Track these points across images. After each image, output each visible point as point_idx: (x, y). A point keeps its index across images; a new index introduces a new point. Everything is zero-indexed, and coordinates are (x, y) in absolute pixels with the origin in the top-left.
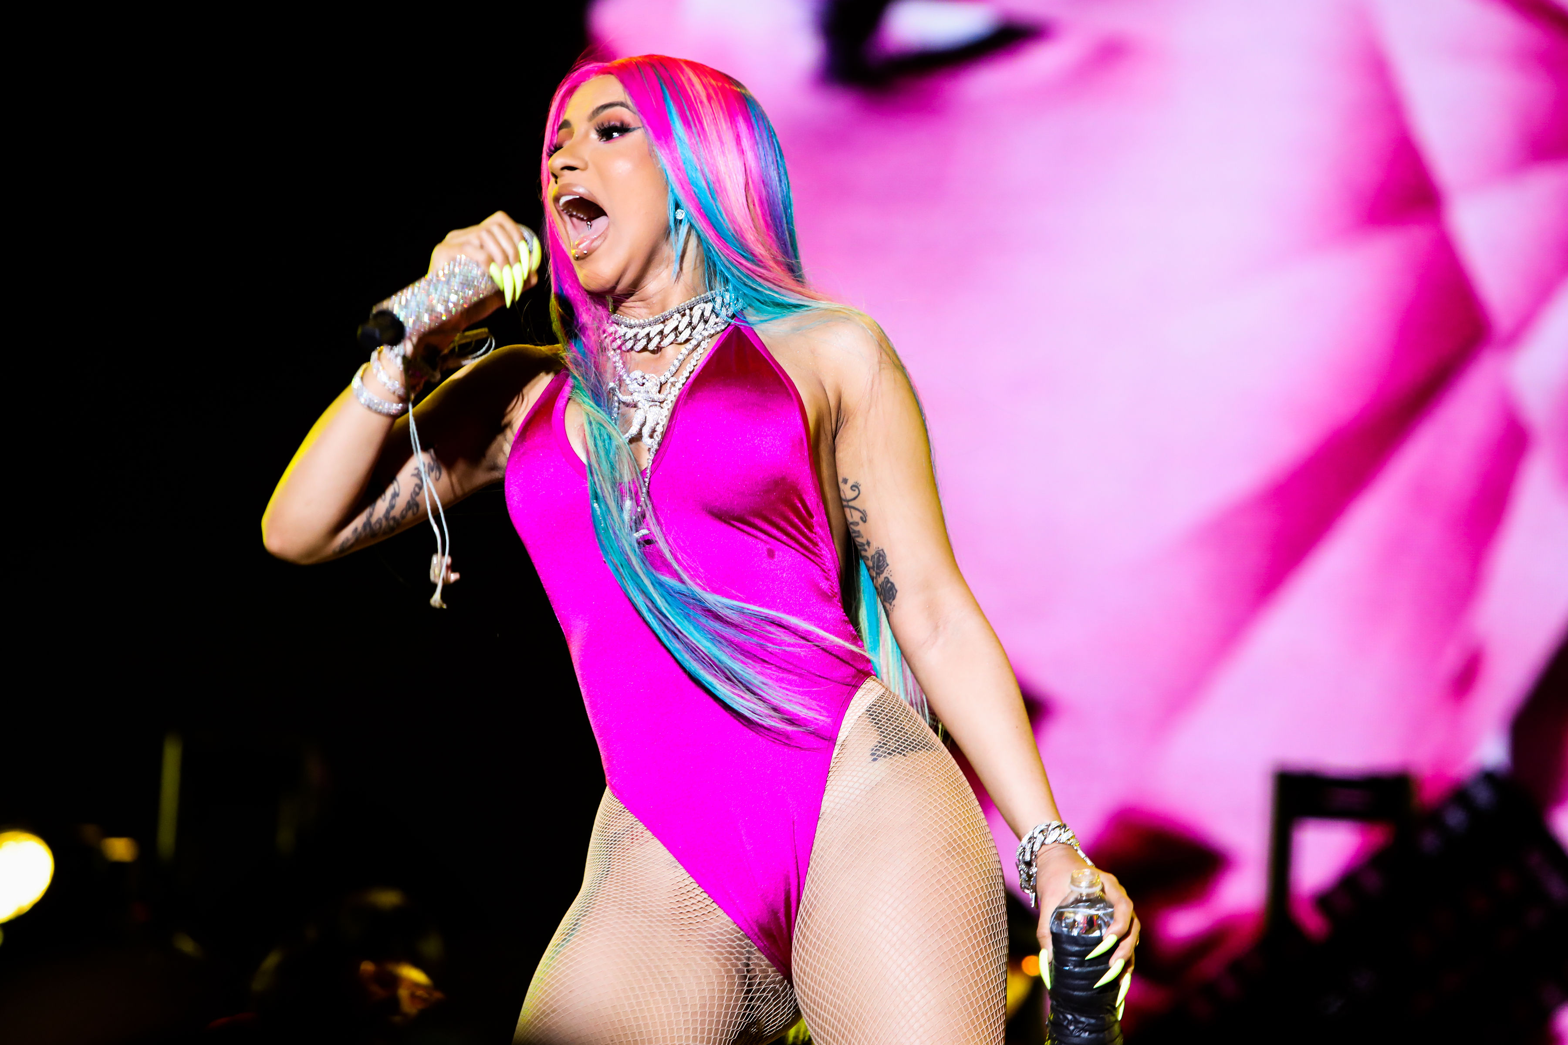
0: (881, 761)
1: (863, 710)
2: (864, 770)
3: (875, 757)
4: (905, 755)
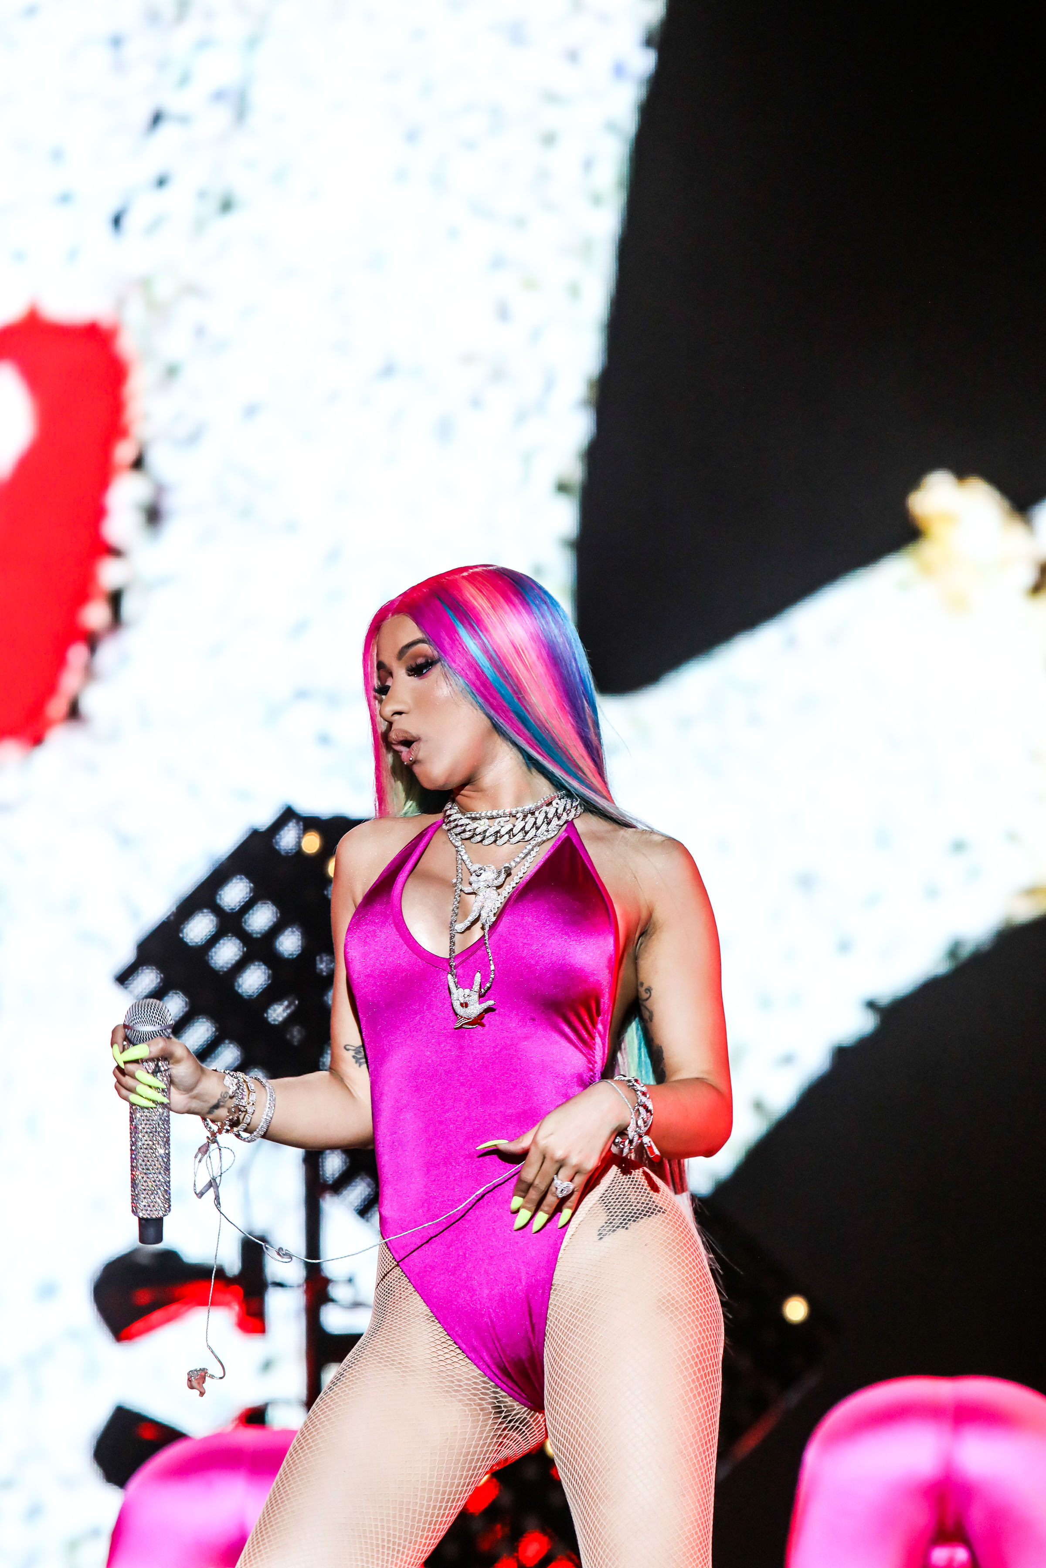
0: (605, 1239)
1: (597, 1198)
2: (591, 1248)
3: (601, 1236)
4: (627, 1229)
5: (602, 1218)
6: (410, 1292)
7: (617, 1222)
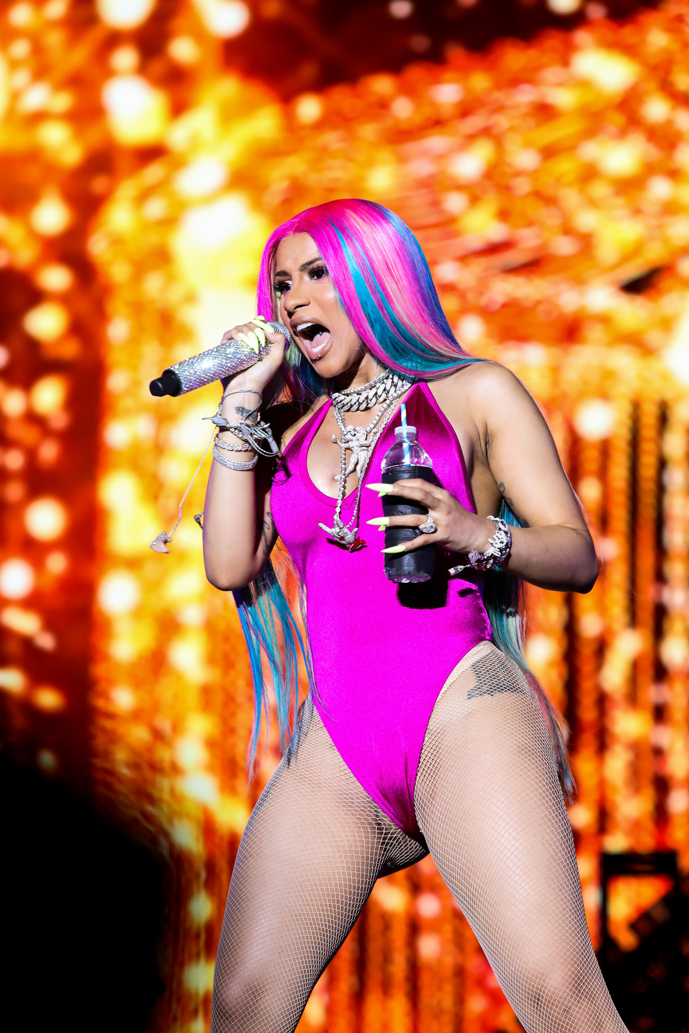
2: (461, 704)
3: (469, 697)
4: (492, 695)
5: (473, 682)
6: (321, 726)
7: (485, 688)
